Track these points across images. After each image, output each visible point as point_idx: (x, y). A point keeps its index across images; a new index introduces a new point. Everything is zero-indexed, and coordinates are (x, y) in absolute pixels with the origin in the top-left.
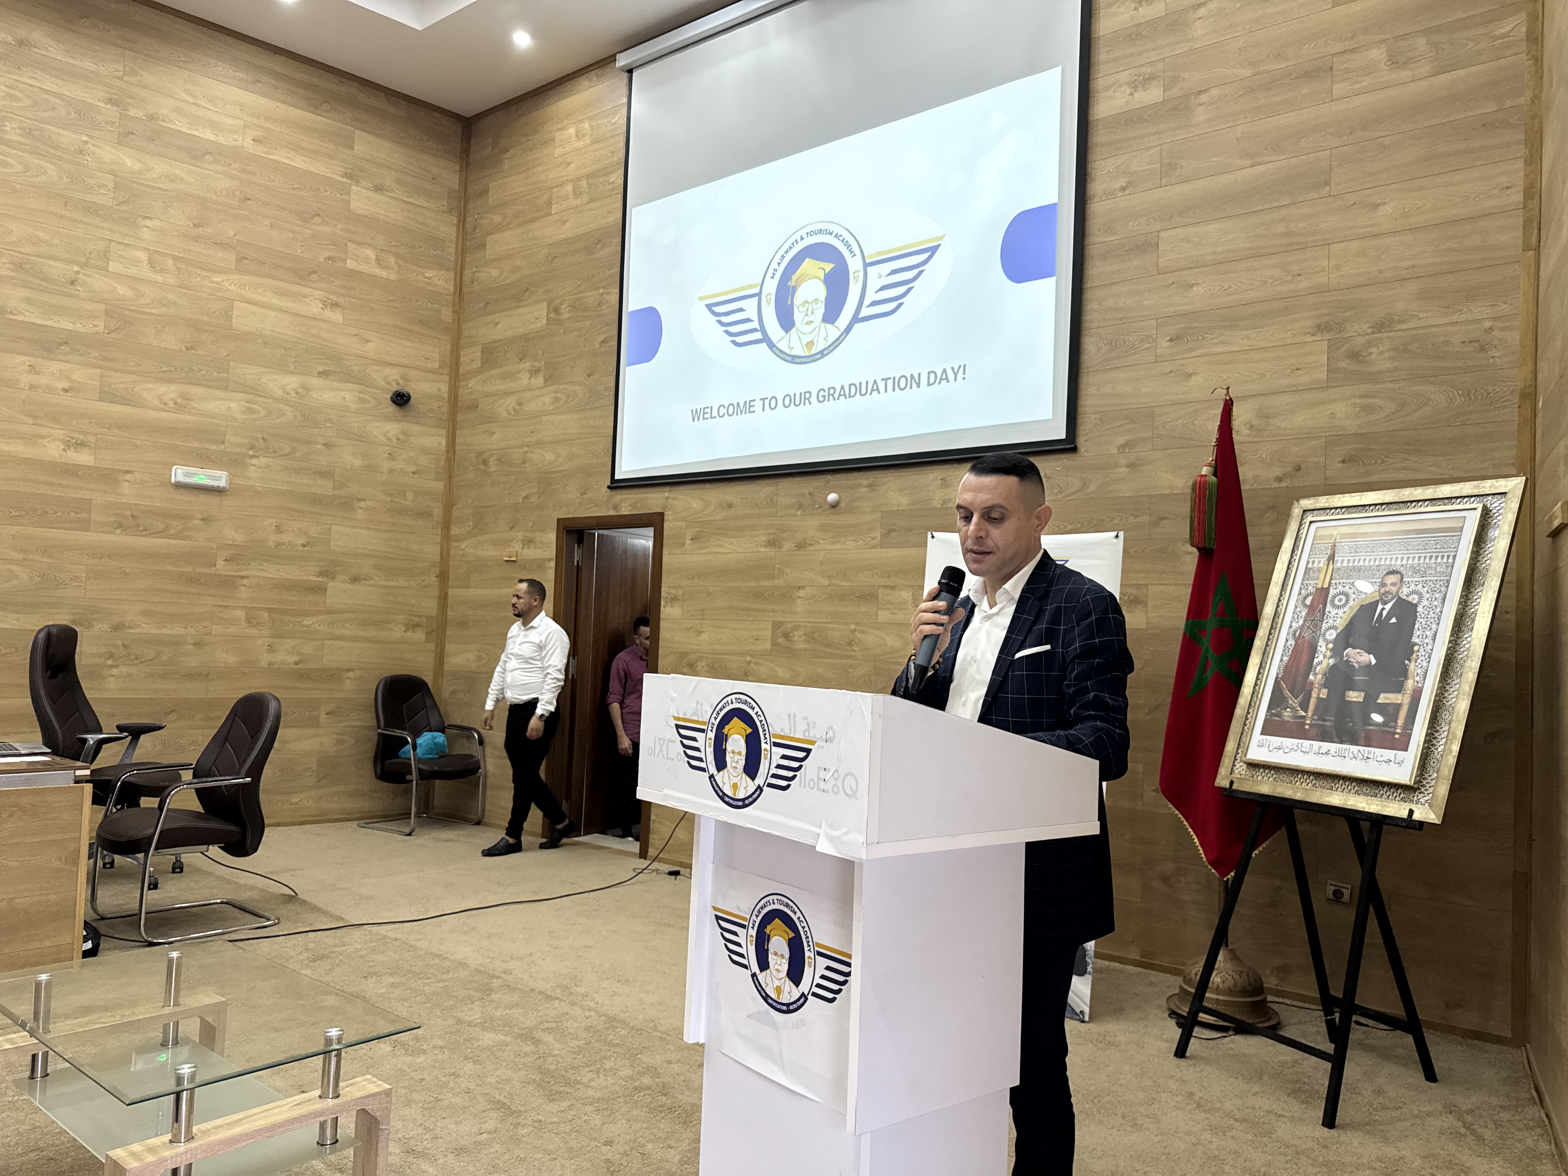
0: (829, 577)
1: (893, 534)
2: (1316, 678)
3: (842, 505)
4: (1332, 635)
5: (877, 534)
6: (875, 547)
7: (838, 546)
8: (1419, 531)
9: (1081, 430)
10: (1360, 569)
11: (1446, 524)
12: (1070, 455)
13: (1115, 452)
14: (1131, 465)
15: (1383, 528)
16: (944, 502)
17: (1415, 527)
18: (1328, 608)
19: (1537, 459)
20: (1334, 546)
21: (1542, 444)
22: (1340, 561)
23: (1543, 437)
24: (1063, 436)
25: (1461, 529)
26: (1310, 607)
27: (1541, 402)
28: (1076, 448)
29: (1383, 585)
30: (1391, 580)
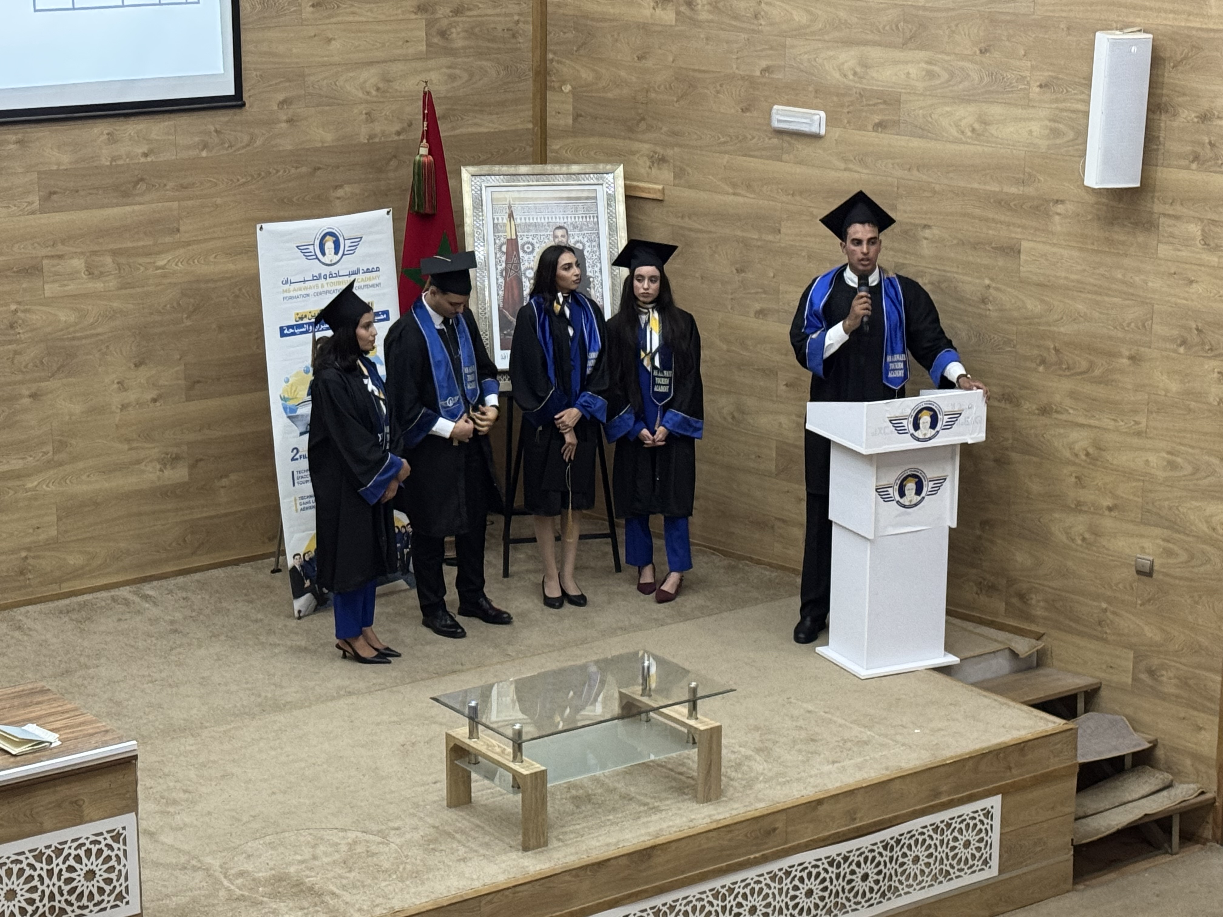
1: (54, 197)
4: (530, 273)
5: (35, 198)
8: (569, 198)
9: (246, 86)
10: (535, 225)
11: (585, 194)
12: (237, 111)
13: (276, 108)
14: (290, 121)
15: (543, 195)
16: (114, 159)
17: (565, 195)
18: (521, 254)
19: (549, 121)
20: (510, 207)
21: (575, 119)
22: (519, 218)
23: (577, 117)
24: (232, 92)
25: (596, 198)
26: (507, 254)
27: (567, 88)
28: (244, 105)
29: (555, 237)
30: (559, 233)
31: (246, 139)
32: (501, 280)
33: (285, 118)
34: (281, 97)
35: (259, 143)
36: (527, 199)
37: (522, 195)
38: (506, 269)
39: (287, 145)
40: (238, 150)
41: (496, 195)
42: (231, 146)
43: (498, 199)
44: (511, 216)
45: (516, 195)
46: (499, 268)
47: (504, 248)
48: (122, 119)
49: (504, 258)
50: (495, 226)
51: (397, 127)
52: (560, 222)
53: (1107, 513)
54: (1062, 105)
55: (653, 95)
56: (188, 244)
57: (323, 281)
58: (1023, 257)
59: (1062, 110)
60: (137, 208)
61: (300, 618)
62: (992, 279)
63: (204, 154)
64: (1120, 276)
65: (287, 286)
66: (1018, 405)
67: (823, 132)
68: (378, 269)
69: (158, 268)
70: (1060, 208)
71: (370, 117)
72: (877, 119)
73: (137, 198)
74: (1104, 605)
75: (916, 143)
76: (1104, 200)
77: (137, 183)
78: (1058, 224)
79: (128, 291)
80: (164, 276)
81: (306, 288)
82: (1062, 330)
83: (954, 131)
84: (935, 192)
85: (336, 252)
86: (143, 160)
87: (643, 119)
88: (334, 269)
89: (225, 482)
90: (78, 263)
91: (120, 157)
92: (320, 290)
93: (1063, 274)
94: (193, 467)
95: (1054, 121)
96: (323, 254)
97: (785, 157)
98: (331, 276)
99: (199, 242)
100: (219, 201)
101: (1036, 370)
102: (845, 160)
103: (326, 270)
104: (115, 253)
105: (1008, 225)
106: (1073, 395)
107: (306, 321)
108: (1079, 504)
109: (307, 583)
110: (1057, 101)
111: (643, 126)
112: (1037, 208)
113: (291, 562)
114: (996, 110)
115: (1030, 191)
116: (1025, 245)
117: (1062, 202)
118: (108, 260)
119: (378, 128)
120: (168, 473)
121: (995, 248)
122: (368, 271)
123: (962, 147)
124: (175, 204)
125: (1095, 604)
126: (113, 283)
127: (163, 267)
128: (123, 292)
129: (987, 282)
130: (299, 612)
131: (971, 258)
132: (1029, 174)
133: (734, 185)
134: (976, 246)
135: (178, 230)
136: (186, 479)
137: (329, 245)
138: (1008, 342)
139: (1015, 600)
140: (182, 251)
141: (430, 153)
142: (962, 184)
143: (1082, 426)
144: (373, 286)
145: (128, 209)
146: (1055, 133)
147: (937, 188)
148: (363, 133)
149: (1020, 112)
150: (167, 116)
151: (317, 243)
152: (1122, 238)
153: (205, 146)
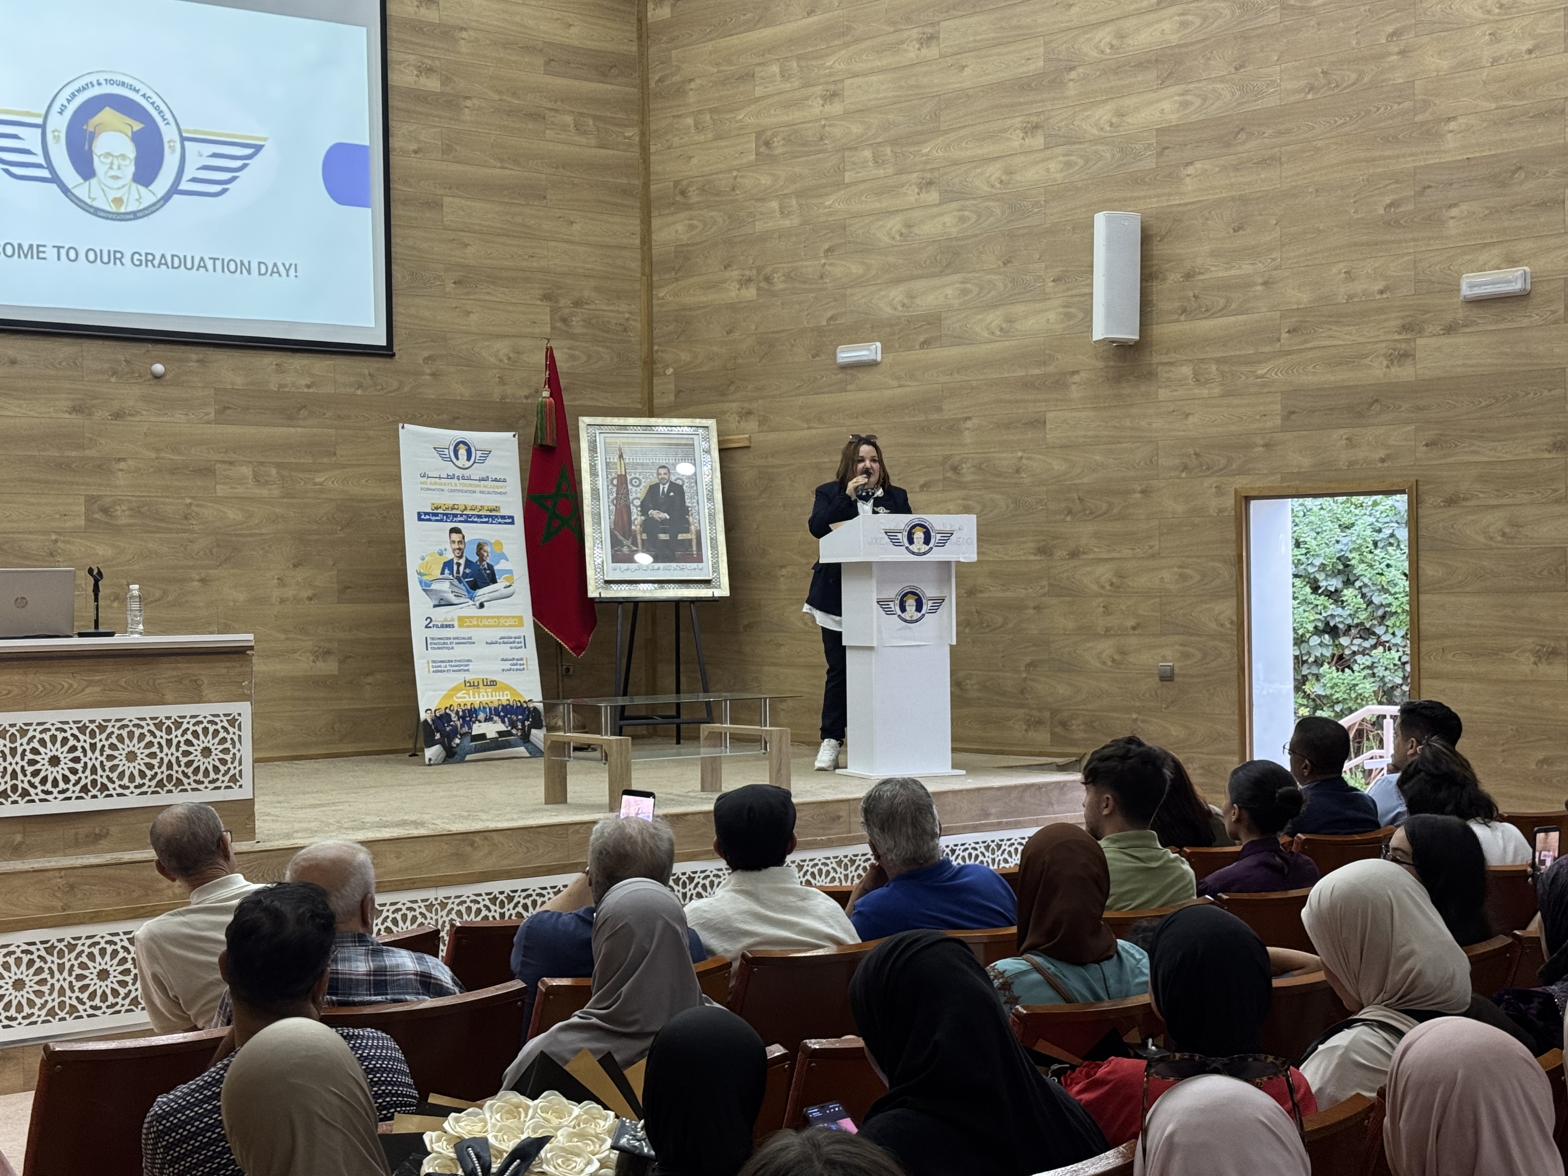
0: (157, 450)
1: (228, 412)
2: (636, 527)
3: (168, 377)
4: (638, 503)
5: (212, 410)
6: (209, 422)
7: (165, 419)
8: (670, 444)
9: (396, 340)
10: (642, 464)
11: (684, 442)
12: (388, 360)
13: (421, 361)
14: (433, 375)
15: (648, 441)
16: (281, 386)
17: (667, 441)
18: (630, 487)
19: (656, 402)
20: (620, 450)
21: (676, 396)
22: (627, 459)
23: (678, 392)
24: (384, 343)
25: (693, 445)
26: (617, 486)
27: (670, 371)
28: (393, 355)
29: (659, 474)
30: (662, 471)
31: (395, 384)
32: (613, 507)
33: (429, 371)
34: (426, 354)
35: (406, 389)
36: (635, 444)
37: (630, 440)
38: (616, 498)
39: (431, 394)
40: (390, 392)
41: (608, 440)
42: (382, 389)
43: (610, 443)
44: (621, 456)
45: (626, 440)
46: (611, 497)
47: (615, 482)
48: (289, 354)
49: (615, 489)
50: (607, 464)
51: (526, 392)
52: (663, 462)
53: (1131, 632)
54: (1074, 292)
55: (740, 361)
56: (344, 466)
57: (455, 480)
58: (1048, 426)
59: (1072, 296)
60: (299, 430)
61: (430, 765)
62: (1024, 451)
63: (359, 392)
64: (1128, 424)
65: (424, 479)
66: (1051, 555)
67: (879, 358)
68: (505, 481)
69: (316, 484)
70: (1076, 378)
71: (502, 381)
72: (922, 338)
73: (301, 422)
74: (1134, 716)
75: (955, 351)
76: (1112, 363)
77: (300, 409)
78: (1075, 393)
79: (289, 500)
80: (321, 491)
81: (441, 484)
82: (1085, 480)
83: (985, 334)
84: (972, 388)
85: (469, 459)
86: (306, 390)
87: (733, 382)
88: (466, 473)
89: (370, 679)
90: (246, 471)
91: (286, 385)
92: (453, 488)
93: (1082, 433)
94: (342, 662)
95: (1067, 307)
96: (457, 458)
97: (849, 387)
98: (463, 478)
99: (352, 466)
100: (371, 433)
101: (1064, 521)
102: (898, 378)
103: (459, 472)
104: (279, 466)
105: (1035, 401)
106: (1097, 535)
107: (440, 511)
108: (1108, 630)
109: (438, 736)
110: (1068, 289)
111: (732, 388)
112: (1057, 382)
113: (423, 716)
114: (1020, 309)
115: (1051, 369)
116: (1049, 415)
117: (1077, 372)
118: (274, 471)
119: (509, 390)
120: (320, 664)
121: (1026, 424)
122: (496, 480)
123: (993, 345)
124: (332, 432)
125: (1126, 716)
126: (276, 492)
127: (321, 484)
128: (285, 500)
129: (1020, 454)
130: (430, 760)
131: (1005, 437)
132: (1050, 355)
133: (807, 421)
134: (1008, 426)
135: (335, 454)
136: (336, 673)
137: (462, 452)
138: (1040, 501)
139: (1059, 730)
140: (337, 472)
141: (551, 396)
142: (995, 376)
143: (1106, 560)
144: (500, 493)
145: (292, 430)
146: (1068, 316)
147: (974, 383)
148: (496, 393)
149: (1039, 306)
150: (328, 356)
151: (452, 448)
152: (1127, 391)
153: (360, 386)
